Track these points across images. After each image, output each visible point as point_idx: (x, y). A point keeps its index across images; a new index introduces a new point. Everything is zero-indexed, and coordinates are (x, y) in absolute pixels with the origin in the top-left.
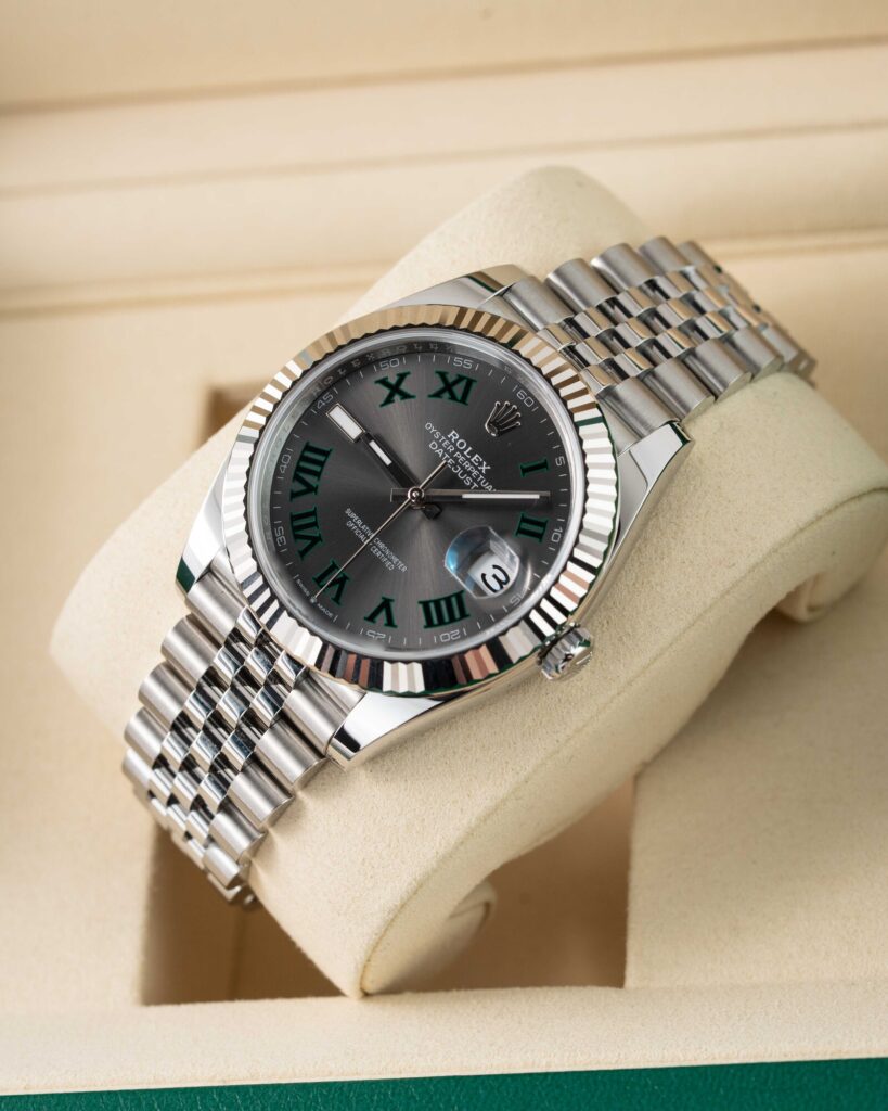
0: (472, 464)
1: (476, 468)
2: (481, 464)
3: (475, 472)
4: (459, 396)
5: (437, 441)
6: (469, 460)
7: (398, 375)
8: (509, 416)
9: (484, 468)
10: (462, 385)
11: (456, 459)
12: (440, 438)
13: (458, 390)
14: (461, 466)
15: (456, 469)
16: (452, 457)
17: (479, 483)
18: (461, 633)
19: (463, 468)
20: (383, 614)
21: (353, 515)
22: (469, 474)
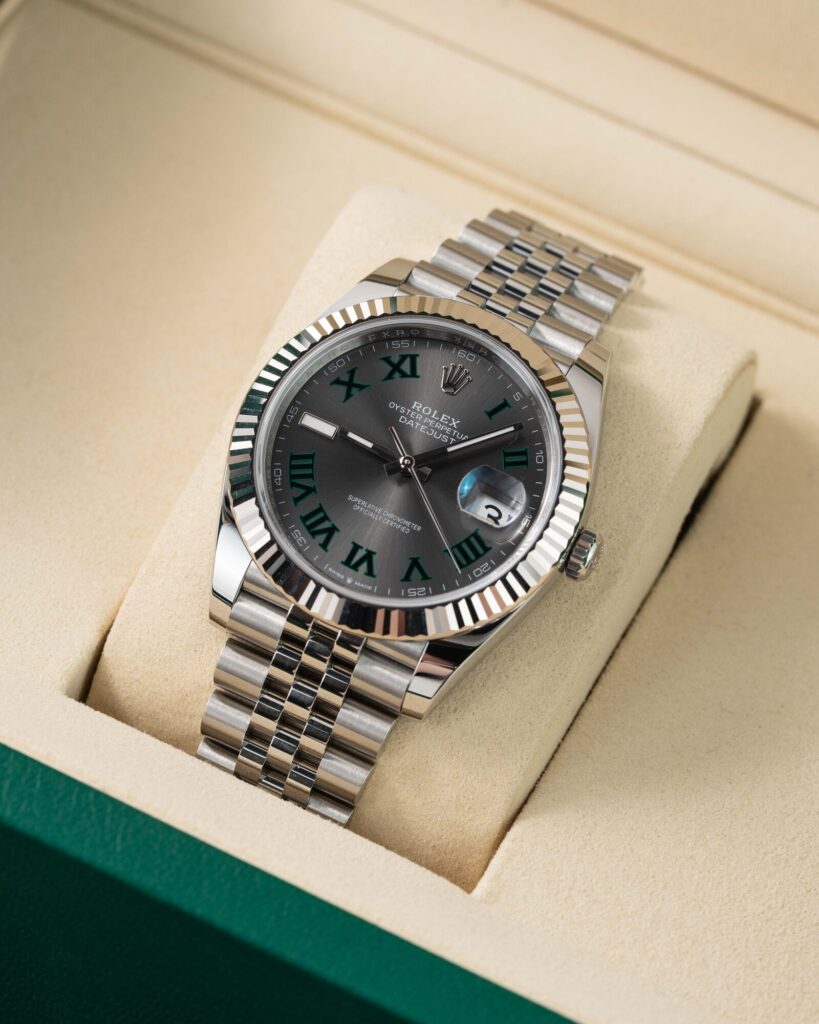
0: (442, 424)
1: (448, 426)
2: (450, 421)
3: (448, 430)
4: (408, 371)
5: (404, 414)
6: (438, 421)
7: (348, 372)
8: (459, 374)
9: (454, 423)
10: (407, 362)
11: (427, 424)
12: (406, 411)
13: (406, 367)
14: (433, 428)
15: (430, 432)
16: (423, 424)
17: (455, 437)
18: (490, 564)
19: (436, 429)
20: (416, 571)
21: (356, 499)
22: (444, 432)
